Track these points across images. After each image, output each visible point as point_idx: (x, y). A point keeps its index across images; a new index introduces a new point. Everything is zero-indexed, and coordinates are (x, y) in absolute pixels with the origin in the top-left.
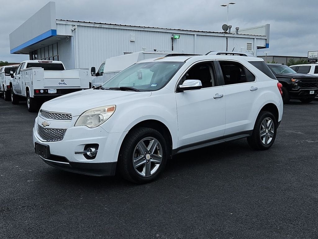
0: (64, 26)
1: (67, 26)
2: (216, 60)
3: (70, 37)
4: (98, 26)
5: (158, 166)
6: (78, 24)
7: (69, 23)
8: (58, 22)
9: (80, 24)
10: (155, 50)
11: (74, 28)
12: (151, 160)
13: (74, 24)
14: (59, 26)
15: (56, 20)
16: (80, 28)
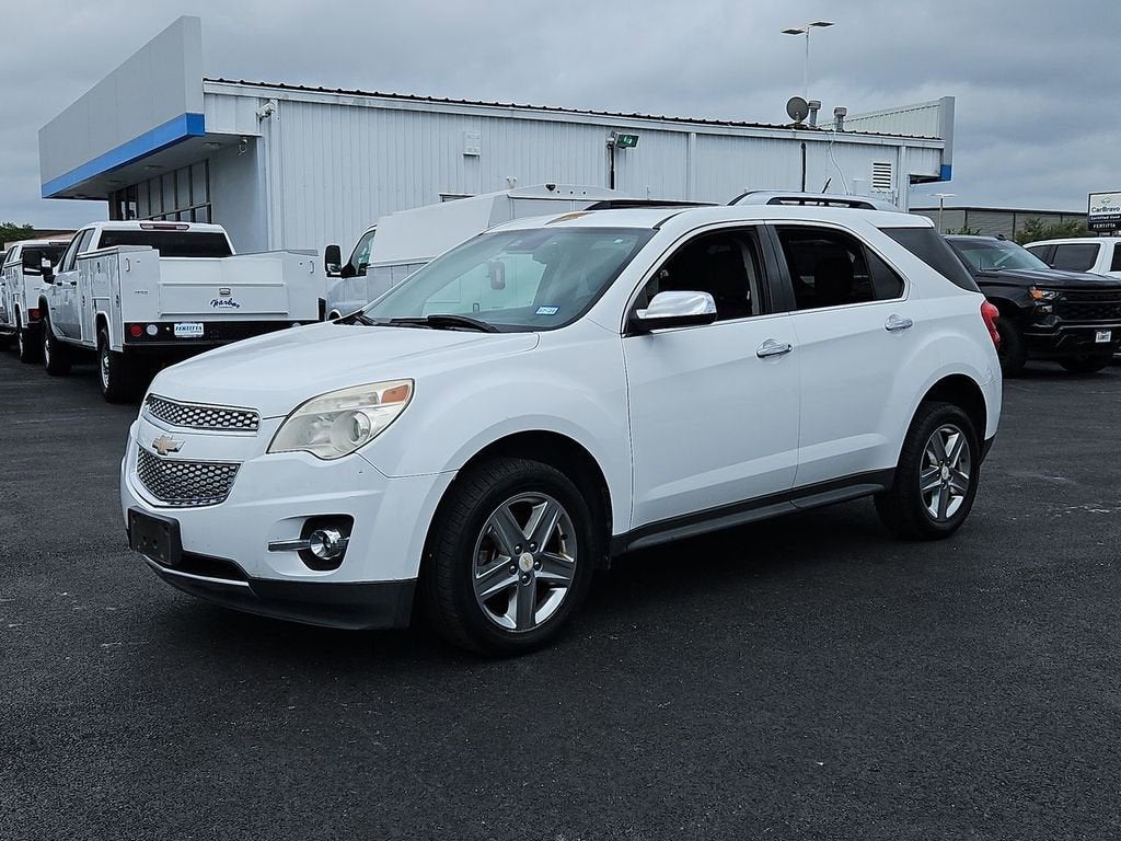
0: (233, 102)
1: (240, 101)
2: (767, 223)
3: (253, 139)
4: (349, 101)
5: (559, 594)
6: (282, 94)
7: (248, 91)
8: (210, 88)
9: (287, 96)
10: (551, 188)
11: (266, 107)
12: (538, 574)
13: (267, 93)
14: (212, 100)
15: (205, 79)
16: (288, 110)
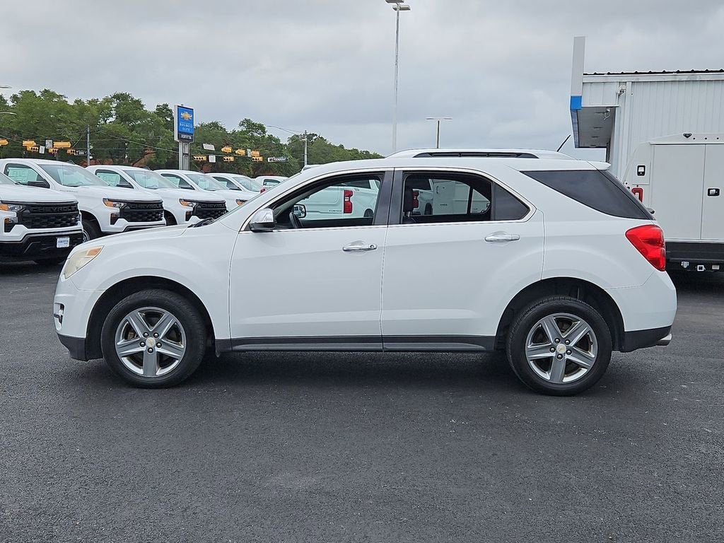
0: (601, 87)
1: (607, 86)
3: (613, 109)
6: (635, 78)
7: (611, 78)
8: (586, 79)
9: (638, 79)
13: (624, 78)
15: (584, 74)
16: (638, 88)
